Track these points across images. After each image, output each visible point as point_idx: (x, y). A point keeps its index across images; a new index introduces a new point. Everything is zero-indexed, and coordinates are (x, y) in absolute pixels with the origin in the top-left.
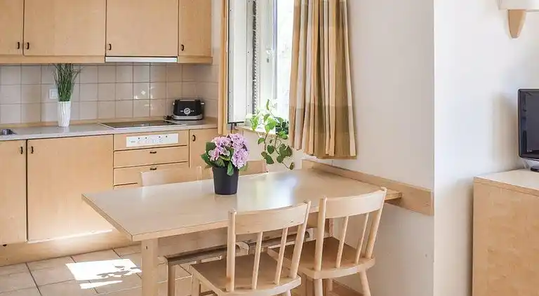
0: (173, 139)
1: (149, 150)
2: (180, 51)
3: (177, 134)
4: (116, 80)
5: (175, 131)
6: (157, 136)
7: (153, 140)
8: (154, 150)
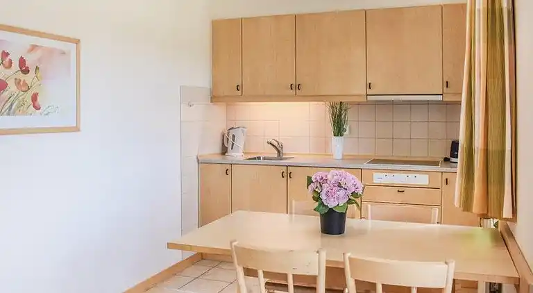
0: (423, 180)
1: (397, 189)
2: (445, 88)
3: (427, 176)
4: (393, 118)
5: (426, 172)
6: (405, 175)
7: (401, 179)
8: (401, 189)
